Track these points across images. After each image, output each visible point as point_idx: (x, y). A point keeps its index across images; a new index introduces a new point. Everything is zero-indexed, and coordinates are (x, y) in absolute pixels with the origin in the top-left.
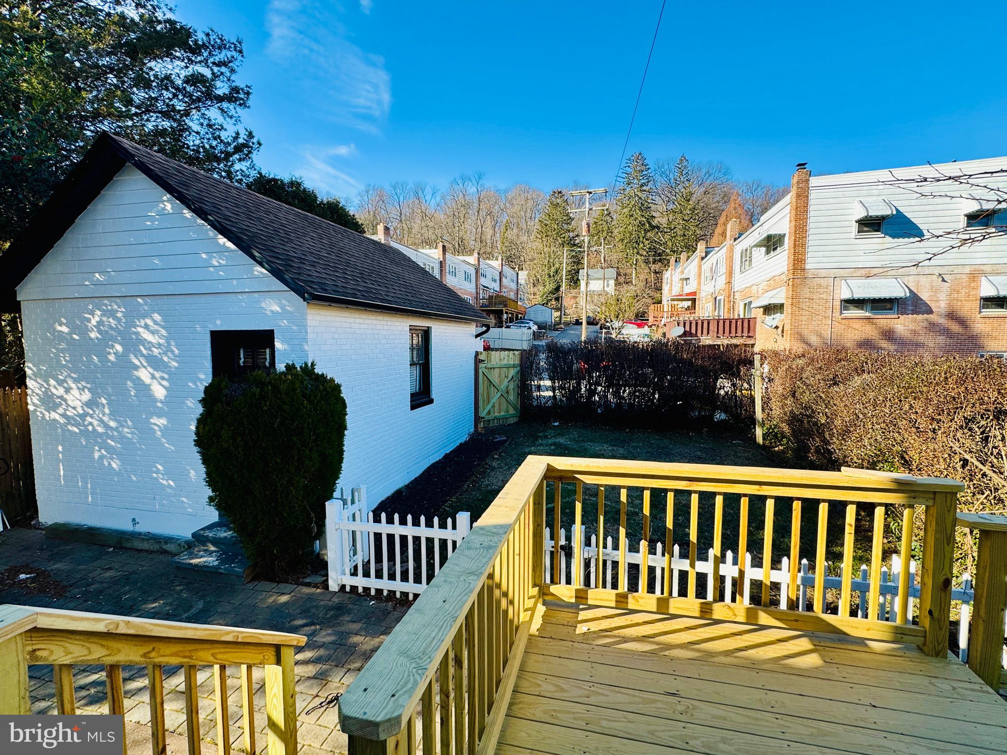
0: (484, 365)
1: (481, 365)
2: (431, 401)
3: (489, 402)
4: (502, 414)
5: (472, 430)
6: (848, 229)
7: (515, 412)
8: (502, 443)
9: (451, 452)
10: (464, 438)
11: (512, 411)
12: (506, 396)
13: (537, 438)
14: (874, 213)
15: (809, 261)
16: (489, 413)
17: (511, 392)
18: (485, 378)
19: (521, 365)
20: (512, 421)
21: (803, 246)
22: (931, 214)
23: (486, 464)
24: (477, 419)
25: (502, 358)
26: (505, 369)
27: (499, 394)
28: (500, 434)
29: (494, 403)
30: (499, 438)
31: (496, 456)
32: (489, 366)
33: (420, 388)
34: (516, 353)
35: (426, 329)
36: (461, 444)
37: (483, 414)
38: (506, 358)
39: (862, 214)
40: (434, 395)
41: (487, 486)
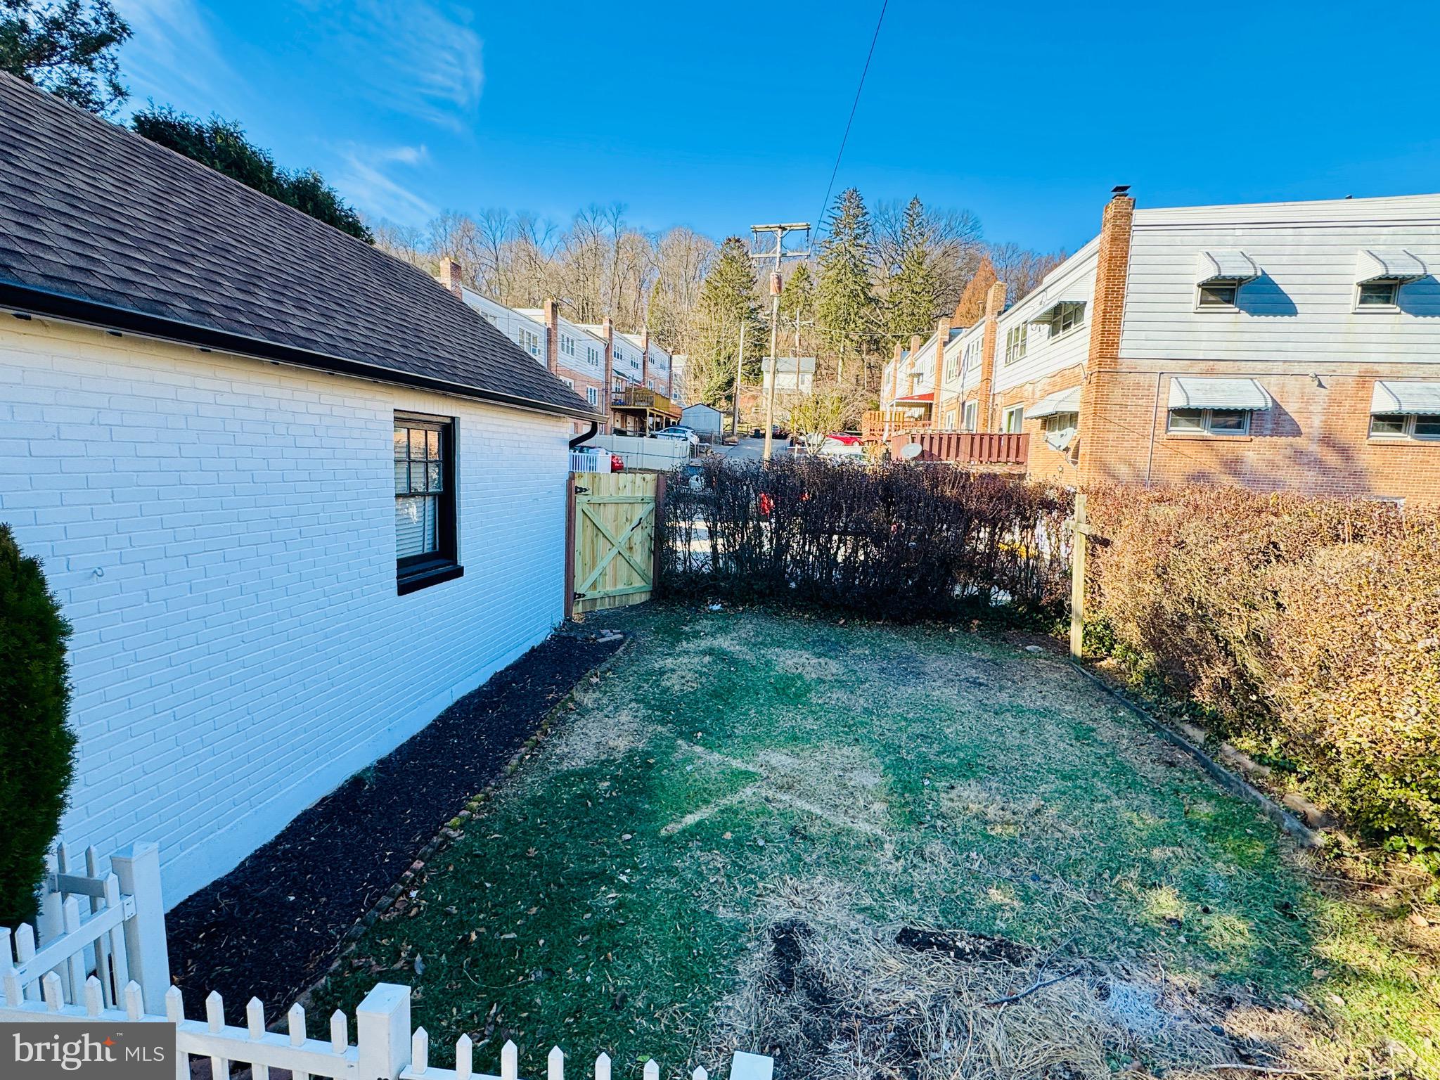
0: (585, 499)
1: (580, 498)
2: (459, 572)
3: (594, 565)
4: (620, 587)
5: (560, 618)
6: (1185, 298)
7: (643, 584)
8: (613, 646)
9: (507, 669)
10: (540, 636)
11: (638, 583)
12: (627, 555)
13: (678, 636)
14: (1228, 272)
15: (1123, 345)
16: (594, 586)
17: (638, 548)
18: (588, 522)
19: (656, 499)
20: (638, 599)
21: (1117, 320)
22: (1310, 279)
23: (572, 699)
24: (572, 597)
25: (621, 486)
26: (626, 506)
27: (615, 551)
28: (611, 627)
29: (604, 569)
30: (610, 636)
31: (595, 680)
32: (595, 499)
33: (434, 547)
34: (649, 477)
35: (448, 421)
36: (533, 650)
37: (580, 588)
38: (629, 486)
39: (1209, 273)
40: (463, 559)
41: (561, 758)
